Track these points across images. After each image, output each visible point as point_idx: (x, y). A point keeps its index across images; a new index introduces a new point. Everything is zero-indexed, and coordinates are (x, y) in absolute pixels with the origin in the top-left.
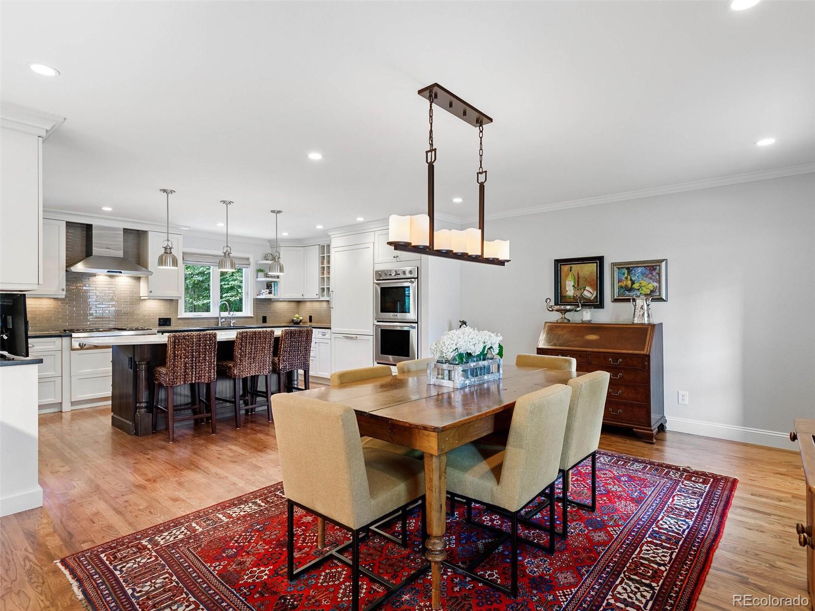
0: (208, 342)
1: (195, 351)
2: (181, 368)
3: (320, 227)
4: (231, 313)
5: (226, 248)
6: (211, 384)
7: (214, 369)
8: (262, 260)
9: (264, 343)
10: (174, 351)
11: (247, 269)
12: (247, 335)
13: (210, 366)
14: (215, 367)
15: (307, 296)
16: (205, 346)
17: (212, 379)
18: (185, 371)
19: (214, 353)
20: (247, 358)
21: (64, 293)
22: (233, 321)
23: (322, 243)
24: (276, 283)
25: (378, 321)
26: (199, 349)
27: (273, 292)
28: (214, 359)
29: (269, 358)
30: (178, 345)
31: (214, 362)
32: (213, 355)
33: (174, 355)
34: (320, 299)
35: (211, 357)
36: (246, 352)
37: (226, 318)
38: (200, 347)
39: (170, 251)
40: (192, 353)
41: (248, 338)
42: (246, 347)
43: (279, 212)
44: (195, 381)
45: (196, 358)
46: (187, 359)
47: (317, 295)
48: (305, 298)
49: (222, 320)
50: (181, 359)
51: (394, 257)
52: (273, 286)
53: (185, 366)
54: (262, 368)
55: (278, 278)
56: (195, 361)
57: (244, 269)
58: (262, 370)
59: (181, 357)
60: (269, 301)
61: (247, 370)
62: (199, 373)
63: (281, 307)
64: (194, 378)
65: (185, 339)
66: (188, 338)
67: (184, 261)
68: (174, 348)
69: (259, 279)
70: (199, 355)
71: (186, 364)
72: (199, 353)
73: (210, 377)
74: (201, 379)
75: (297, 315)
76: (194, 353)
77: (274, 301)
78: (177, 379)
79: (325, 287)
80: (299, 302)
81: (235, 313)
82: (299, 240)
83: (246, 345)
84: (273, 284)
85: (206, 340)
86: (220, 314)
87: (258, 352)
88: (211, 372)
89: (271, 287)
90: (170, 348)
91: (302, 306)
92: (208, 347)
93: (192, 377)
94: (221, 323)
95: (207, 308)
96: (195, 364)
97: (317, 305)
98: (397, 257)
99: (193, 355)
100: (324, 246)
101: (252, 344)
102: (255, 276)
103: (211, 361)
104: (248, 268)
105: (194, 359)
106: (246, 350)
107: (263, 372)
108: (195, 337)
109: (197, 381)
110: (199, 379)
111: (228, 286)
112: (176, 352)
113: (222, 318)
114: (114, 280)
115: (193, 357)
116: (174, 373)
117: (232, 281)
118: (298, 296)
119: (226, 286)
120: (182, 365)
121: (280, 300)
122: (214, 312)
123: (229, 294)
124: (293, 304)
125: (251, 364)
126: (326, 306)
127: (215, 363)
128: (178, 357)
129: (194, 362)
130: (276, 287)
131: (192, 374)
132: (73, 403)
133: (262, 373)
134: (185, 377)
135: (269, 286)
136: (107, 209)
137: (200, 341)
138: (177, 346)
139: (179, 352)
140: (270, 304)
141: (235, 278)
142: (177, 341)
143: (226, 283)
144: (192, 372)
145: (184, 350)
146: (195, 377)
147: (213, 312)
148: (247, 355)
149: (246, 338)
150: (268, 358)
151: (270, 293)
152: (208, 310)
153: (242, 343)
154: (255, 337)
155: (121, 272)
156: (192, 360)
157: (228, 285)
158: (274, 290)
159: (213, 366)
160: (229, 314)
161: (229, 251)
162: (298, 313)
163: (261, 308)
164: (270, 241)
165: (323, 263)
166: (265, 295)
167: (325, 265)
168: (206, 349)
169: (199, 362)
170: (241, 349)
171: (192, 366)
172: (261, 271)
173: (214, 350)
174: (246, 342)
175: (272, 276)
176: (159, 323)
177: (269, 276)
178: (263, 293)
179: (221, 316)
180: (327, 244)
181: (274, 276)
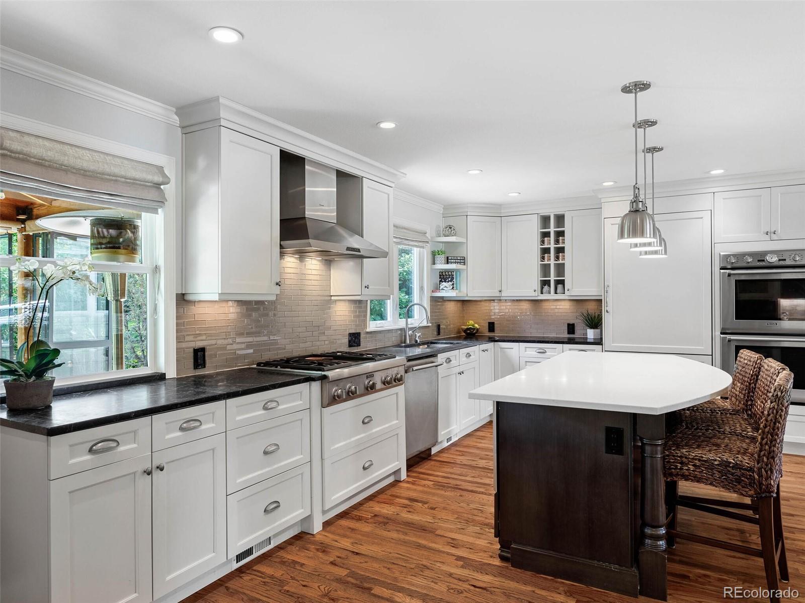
8: (439, 235)
11: (421, 249)
21: (279, 290)
22: (419, 335)
23: (545, 212)
24: (458, 273)
27: (455, 286)
34: (538, 298)
47: (535, 290)
48: (501, 295)
49: (410, 333)
51: (767, 233)
52: (455, 277)
55: (464, 263)
69: (437, 266)
75: (471, 322)
79: (553, 279)
84: (455, 273)
89: (452, 278)
98: (774, 233)
100: (549, 217)
102: (431, 261)
104: (423, 247)
113: (410, 329)
118: (491, 293)
122: (393, 321)
124: (459, 306)
130: (458, 279)
132: (325, 513)
135: (449, 276)
147: (389, 320)
151: (453, 288)
158: (457, 284)
163: (436, 312)
165: (543, 242)
166: (447, 291)
167: (552, 245)
172: (441, 252)
175: (457, 261)
176: (349, 341)
177: (452, 261)
178: (445, 289)
179: (409, 326)
180: (555, 213)
181: (459, 261)
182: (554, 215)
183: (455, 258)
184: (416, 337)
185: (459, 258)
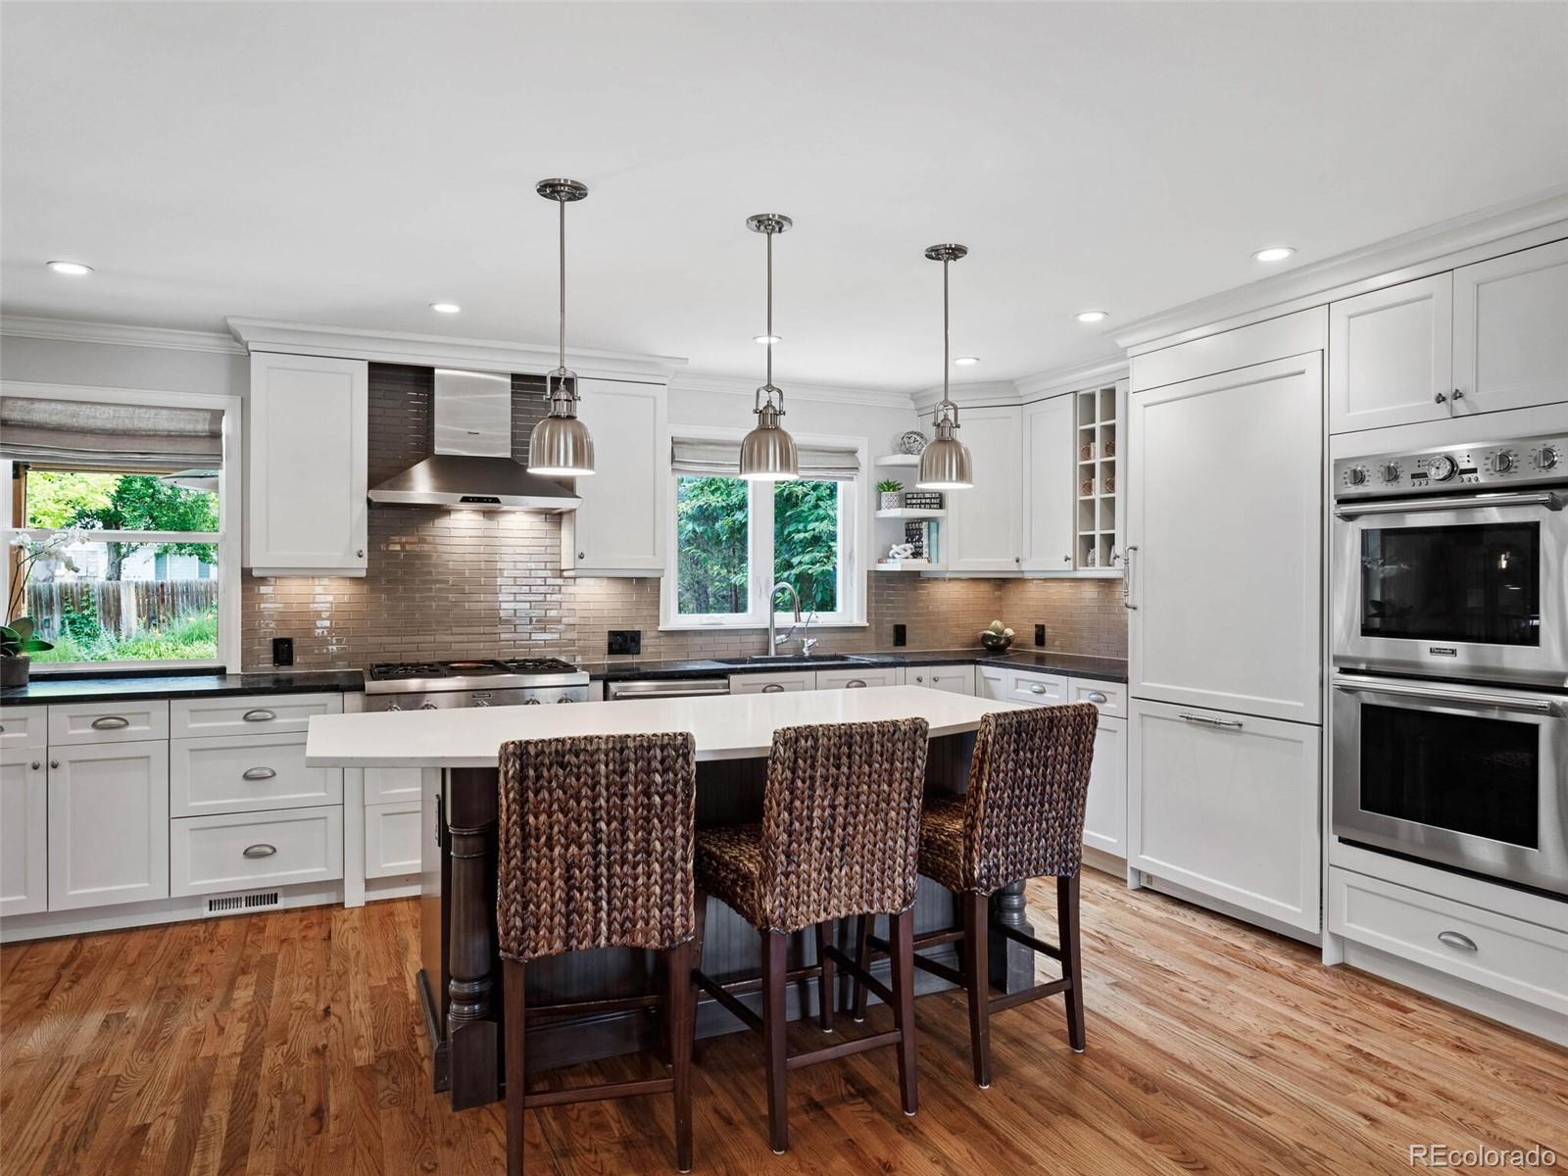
0: (658, 778)
1: (603, 813)
2: (552, 883)
3: (1091, 318)
4: (804, 615)
5: (764, 396)
6: (675, 956)
7: (685, 892)
8: (894, 453)
9: (885, 776)
10: (523, 816)
11: (848, 482)
12: (815, 748)
13: (668, 876)
14: (687, 884)
15: (1030, 566)
16: (647, 794)
17: (679, 932)
18: (569, 900)
19: (686, 826)
20: (816, 843)
21: (364, 563)
22: (811, 642)
23: (1085, 388)
24: (933, 525)
25: (1344, 671)
26: (622, 809)
27: (925, 550)
28: (685, 848)
29: (906, 840)
30: (536, 793)
31: (685, 859)
32: (680, 830)
33: (523, 829)
34: (1079, 575)
35: (672, 839)
36: (810, 818)
37: (788, 631)
38: (623, 797)
39: (570, 409)
40: (594, 823)
41: (820, 760)
42: (811, 797)
43: (956, 252)
44: (608, 939)
45: (608, 846)
46: (573, 849)
47: (1067, 559)
48: (1023, 569)
49: (778, 638)
50: (552, 850)
51: (1440, 399)
52: (925, 532)
53: (568, 878)
54: (877, 884)
55: (941, 506)
56: (609, 856)
57: (841, 485)
58: (876, 894)
59: (550, 838)
60: (914, 578)
61: (814, 895)
62: (624, 907)
63: (947, 597)
64: (603, 927)
65: (563, 766)
66: (574, 760)
67: (677, 466)
68: (523, 801)
69: (885, 513)
70: (623, 833)
71: (569, 868)
72: (624, 820)
73: (667, 927)
74: (632, 932)
75: (996, 623)
76: (603, 825)
77: (929, 580)
78: (537, 929)
79: (1098, 532)
80: (1002, 583)
81: (815, 614)
82: (1008, 384)
83: (812, 788)
84: (924, 525)
85: (649, 772)
86: (772, 620)
87: (861, 817)
88: (671, 905)
89: (921, 535)
90: (504, 802)
91: (1013, 595)
92: (657, 799)
93: (598, 922)
94: (776, 645)
95: (736, 601)
96: (609, 868)
97: (1065, 591)
98: (1457, 395)
99: (596, 832)
100: (1092, 397)
101: (835, 787)
102: (874, 504)
103: (672, 860)
104: (851, 479)
105: (603, 848)
106: (811, 809)
107: (881, 900)
108: (603, 757)
109: (615, 939)
110: (624, 933)
111: (807, 535)
112: (531, 819)
113: (779, 631)
114: (492, 524)
115: (600, 841)
116: (525, 907)
117: (817, 520)
118: (999, 563)
119: (801, 536)
120: (557, 874)
121: (948, 576)
122: (757, 614)
123: (807, 558)
124: (983, 588)
125: (830, 870)
126: (1095, 595)
127: (690, 866)
128: (538, 840)
129: (603, 858)
130: (934, 536)
131: (598, 910)
132: (370, 884)
133: (877, 906)
134: (569, 923)
135: (912, 532)
136: (447, 309)
137: (623, 773)
138: (531, 795)
139: (543, 818)
140: (916, 589)
141: (821, 512)
142: (531, 772)
143: (801, 526)
144: (596, 902)
145: (561, 810)
146: (609, 925)
147: (754, 612)
148: (817, 833)
149: (813, 758)
150: (901, 842)
151: (917, 554)
152: (739, 606)
153: (793, 781)
154: (849, 757)
155: (496, 501)
156: (595, 855)
157: (806, 531)
158: (929, 546)
159: (679, 876)
160: (798, 619)
161: (776, 404)
162: (999, 615)
163: (891, 602)
164: (917, 396)
165: (1087, 453)
166: (900, 561)
167: (1098, 459)
168: (649, 807)
169: (623, 862)
170: (790, 810)
171: (596, 879)
172: (890, 486)
173: (685, 812)
174: (812, 778)
175: (923, 501)
176: (610, 645)
177: (914, 501)
178: (896, 556)
179: (776, 626)
180: (1103, 388)
181: (928, 501)
182: (1102, 390)
183: (921, 495)
184: (803, 647)
185: (927, 495)
